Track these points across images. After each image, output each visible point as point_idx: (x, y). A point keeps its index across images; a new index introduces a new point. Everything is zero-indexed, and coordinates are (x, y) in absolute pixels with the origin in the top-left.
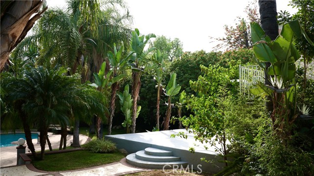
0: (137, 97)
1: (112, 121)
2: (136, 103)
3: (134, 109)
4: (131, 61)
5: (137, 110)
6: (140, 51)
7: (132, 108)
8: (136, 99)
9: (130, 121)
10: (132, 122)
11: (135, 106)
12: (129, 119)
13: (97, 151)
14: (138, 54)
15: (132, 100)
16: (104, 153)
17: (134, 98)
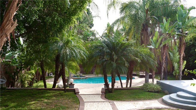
0: (183, 54)
1: (163, 71)
2: (182, 58)
3: (180, 63)
4: (178, 29)
5: (183, 64)
6: (184, 21)
7: (179, 63)
8: (182, 55)
9: (178, 71)
10: (179, 73)
11: (181, 60)
12: (177, 70)
13: (147, 91)
14: (182, 23)
15: (179, 56)
16: (152, 92)
17: (180, 55)
